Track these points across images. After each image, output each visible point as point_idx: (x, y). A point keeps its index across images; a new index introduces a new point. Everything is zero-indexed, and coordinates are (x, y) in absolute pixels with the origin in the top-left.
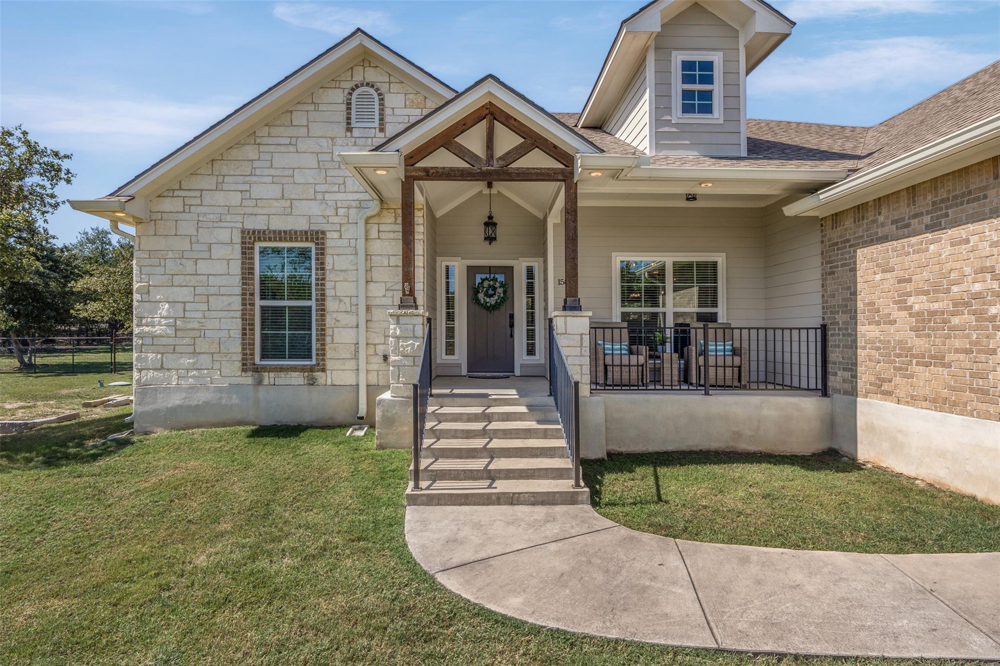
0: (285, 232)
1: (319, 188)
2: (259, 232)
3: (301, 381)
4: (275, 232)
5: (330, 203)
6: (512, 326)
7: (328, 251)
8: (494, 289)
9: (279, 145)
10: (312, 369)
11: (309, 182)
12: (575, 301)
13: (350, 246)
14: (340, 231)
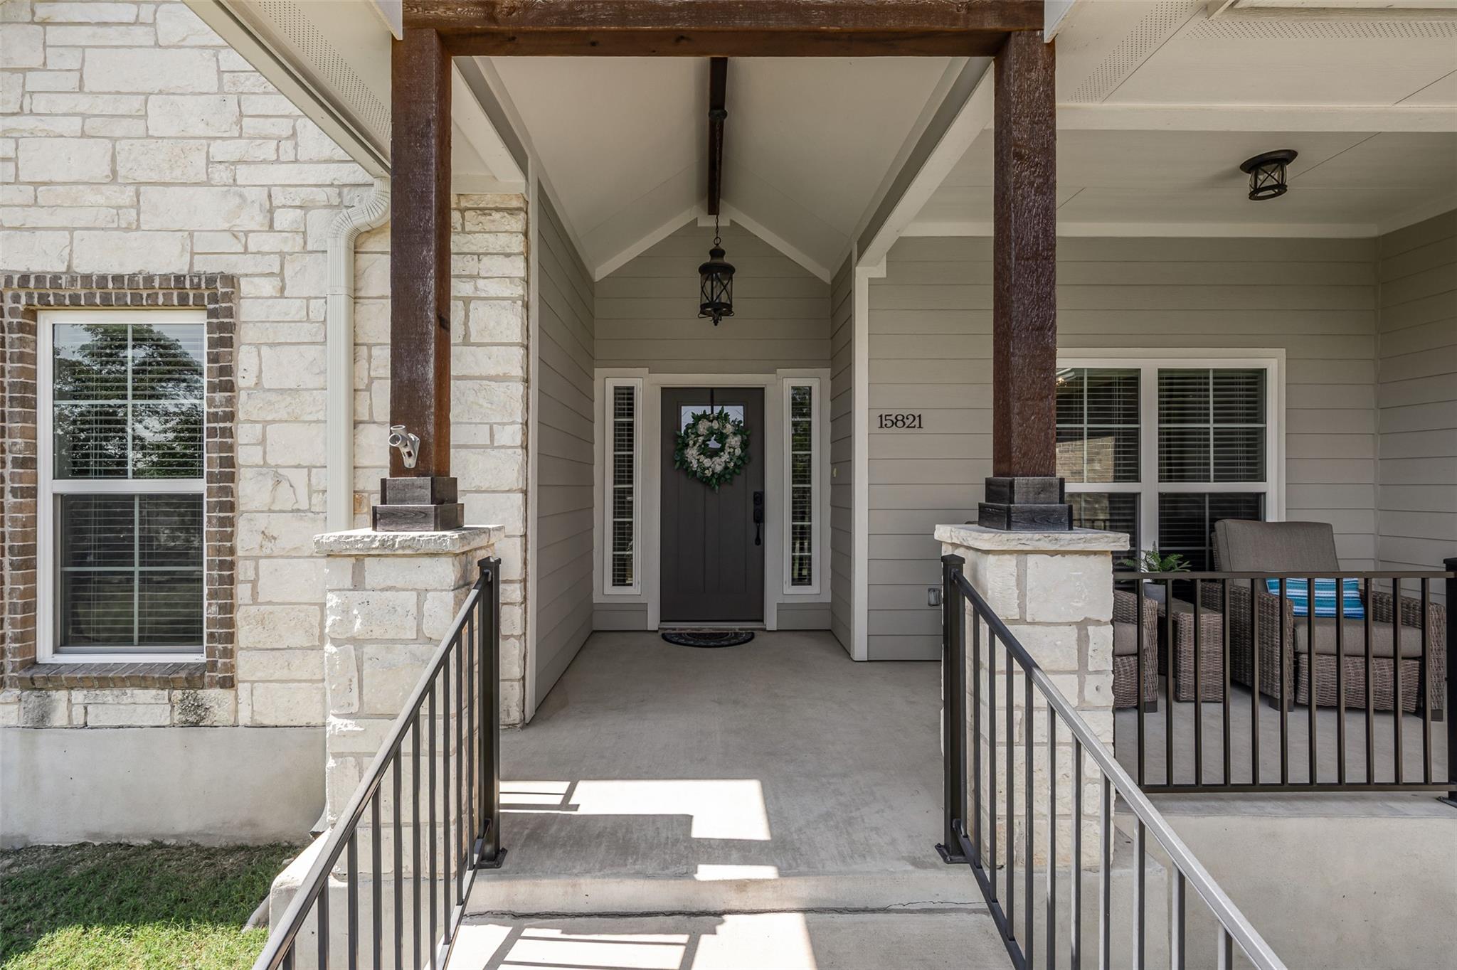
0: (118, 279)
1: (220, 151)
2: (40, 279)
3: (162, 714)
4: (87, 278)
5: (252, 194)
6: (759, 518)
7: (246, 334)
8: (722, 438)
9: (105, 24)
10: (193, 679)
11: (191, 132)
12: (1044, 488)
13: (308, 320)
14: (281, 275)
